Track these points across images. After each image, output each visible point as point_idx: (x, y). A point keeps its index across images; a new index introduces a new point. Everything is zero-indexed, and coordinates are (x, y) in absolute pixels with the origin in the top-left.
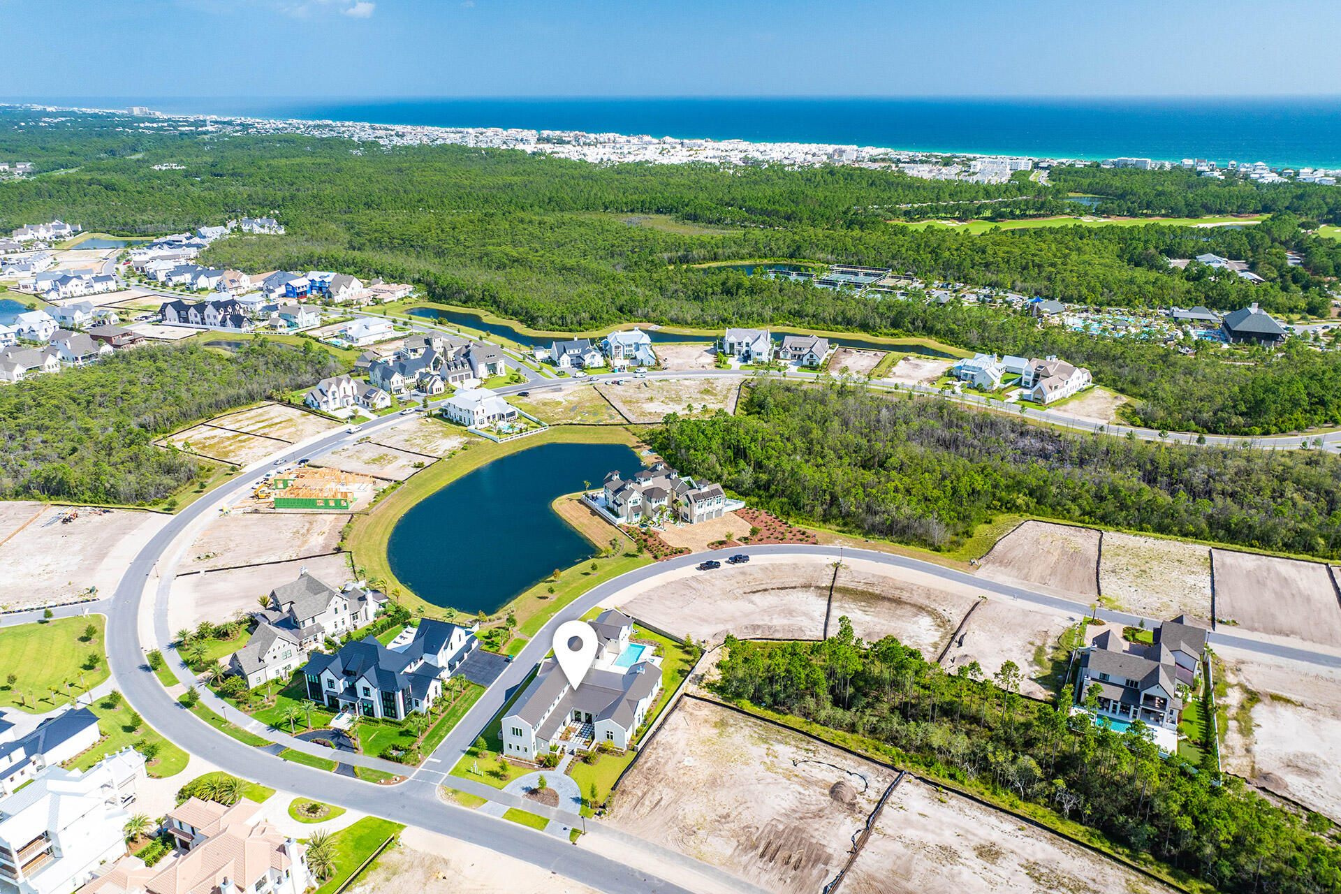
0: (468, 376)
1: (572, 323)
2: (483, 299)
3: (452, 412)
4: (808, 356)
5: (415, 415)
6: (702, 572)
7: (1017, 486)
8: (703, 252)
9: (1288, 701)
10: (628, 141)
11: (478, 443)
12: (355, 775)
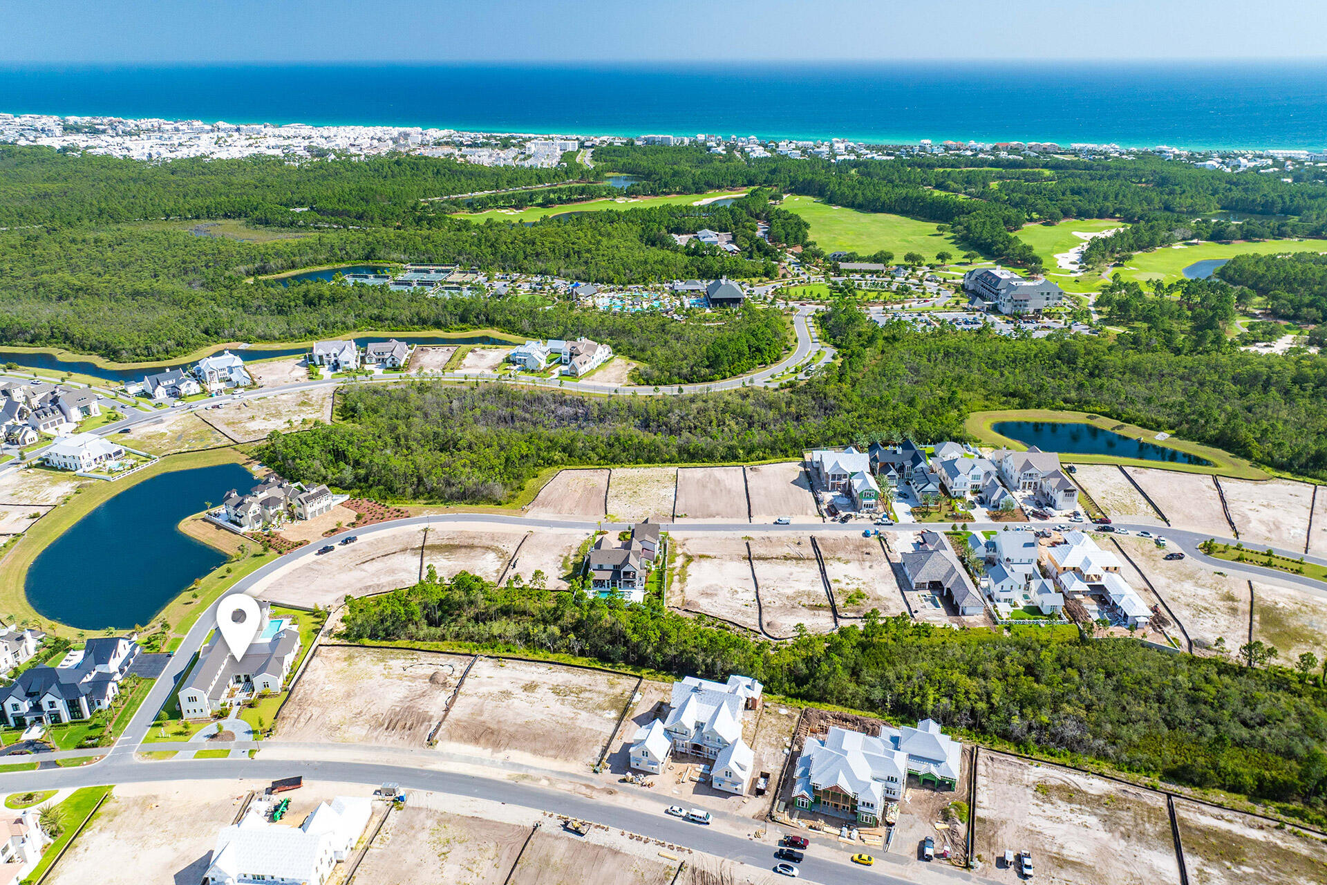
0: (60, 422)
1: (158, 352)
2: (52, 336)
3: (55, 460)
4: (390, 360)
5: (13, 468)
6: (321, 556)
7: (553, 444)
8: (280, 262)
9: (708, 557)
10: (177, 130)
11: (91, 485)
12: (59, 766)
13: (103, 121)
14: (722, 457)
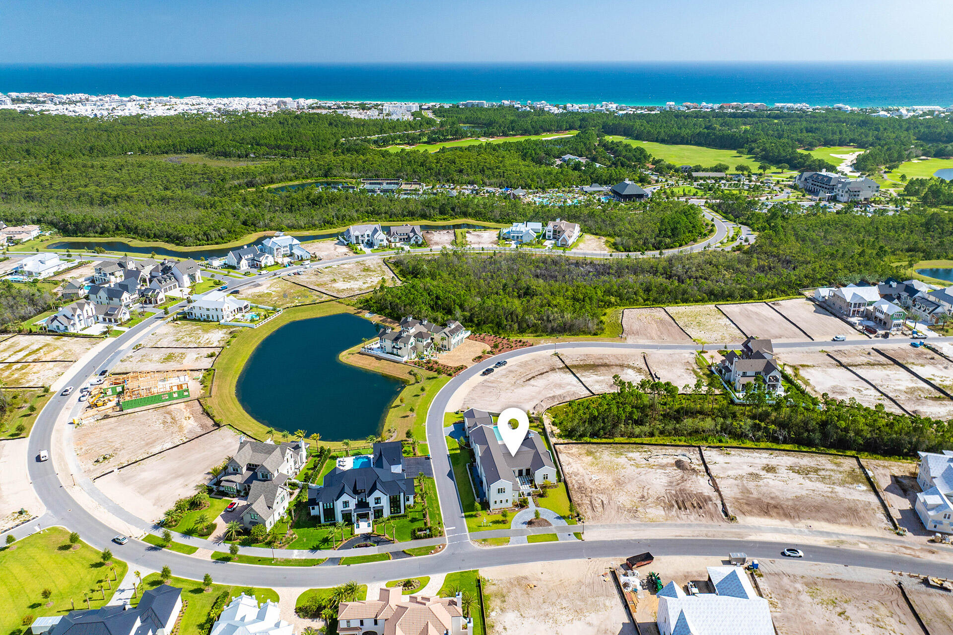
1: (216, 238)
3: (197, 313)
5: (160, 321)
6: (486, 377)
8: (263, 178)
9: (808, 366)
10: (103, 100)
11: (241, 332)
12: (410, 555)
13: (41, 96)
14: (741, 297)
